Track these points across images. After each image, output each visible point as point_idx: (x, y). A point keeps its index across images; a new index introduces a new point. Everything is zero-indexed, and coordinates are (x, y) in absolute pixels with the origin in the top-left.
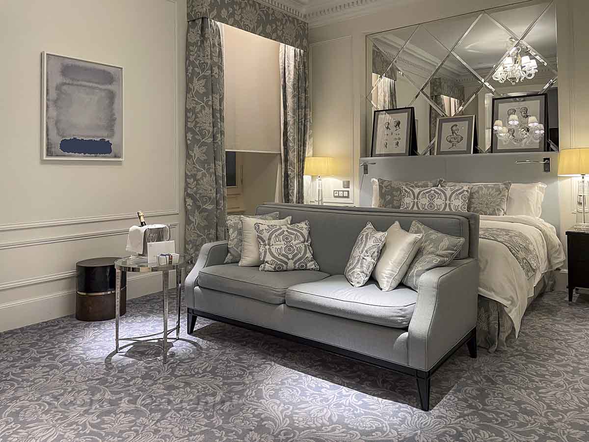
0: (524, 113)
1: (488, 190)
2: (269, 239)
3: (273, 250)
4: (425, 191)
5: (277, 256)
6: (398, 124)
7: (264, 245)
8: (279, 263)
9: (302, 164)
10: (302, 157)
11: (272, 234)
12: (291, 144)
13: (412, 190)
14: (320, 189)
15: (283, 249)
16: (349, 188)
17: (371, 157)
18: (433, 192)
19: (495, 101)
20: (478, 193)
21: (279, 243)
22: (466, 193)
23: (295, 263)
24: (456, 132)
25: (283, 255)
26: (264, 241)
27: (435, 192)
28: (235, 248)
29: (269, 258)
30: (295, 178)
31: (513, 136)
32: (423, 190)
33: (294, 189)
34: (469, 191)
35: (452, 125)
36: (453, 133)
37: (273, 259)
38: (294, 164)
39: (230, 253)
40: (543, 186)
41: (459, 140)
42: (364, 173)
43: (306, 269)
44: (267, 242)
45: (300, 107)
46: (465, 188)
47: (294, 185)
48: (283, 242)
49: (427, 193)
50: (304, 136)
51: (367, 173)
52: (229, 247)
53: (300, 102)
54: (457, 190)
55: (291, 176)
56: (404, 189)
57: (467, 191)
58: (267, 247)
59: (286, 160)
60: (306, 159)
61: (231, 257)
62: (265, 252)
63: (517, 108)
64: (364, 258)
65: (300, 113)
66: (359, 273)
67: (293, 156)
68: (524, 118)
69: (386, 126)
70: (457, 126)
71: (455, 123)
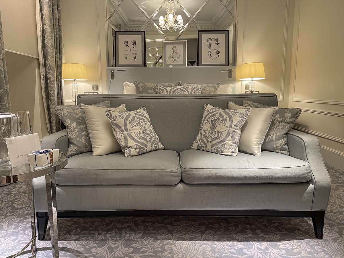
0: (217, 42)
1: (210, 88)
2: (125, 125)
3: (133, 135)
4: (174, 89)
5: (138, 140)
6: (135, 43)
7: (121, 131)
8: (142, 146)
9: (59, 69)
10: (59, 63)
11: (126, 120)
12: (49, 50)
13: (165, 89)
14: (76, 90)
15: (141, 133)
16: (98, 90)
17: (116, 66)
18: (179, 90)
19: (200, 32)
21: (135, 127)
22: (200, 89)
23: (152, 145)
24: (176, 51)
25: (143, 139)
26: (119, 127)
27: (181, 89)
28: (79, 139)
29: (131, 143)
30: (55, 80)
31: (211, 56)
32: (173, 88)
33: (55, 91)
34: (202, 88)
35: (173, 47)
36: (174, 52)
37: (136, 143)
38: (54, 68)
39: (74, 144)
40: (232, 86)
41: (178, 57)
42: (111, 79)
43: (158, 150)
44: (123, 128)
45: (54, 18)
46: (199, 86)
47: (55, 87)
48: (138, 127)
49: (176, 90)
50: (60, 45)
51: (114, 79)
52: (70, 137)
53: (54, 13)
54: (195, 88)
55: (52, 79)
56: (159, 88)
57: (201, 88)
58: (125, 133)
59: (45, 65)
60: (63, 65)
61: (76, 148)
62: (126, 138)
63: (212, 38)
64: (234, 132)
65: (55, 23)
66: (232, 144)
67: (51, 61)
68: (217, 45)
69: (126, 44)
70: (176, 47)
71: (174, 45)
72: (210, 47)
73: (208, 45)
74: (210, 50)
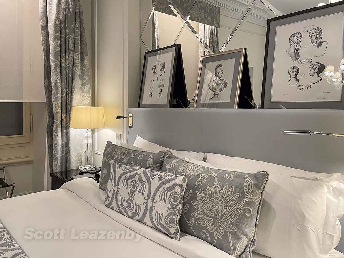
0: (317, 38)
6: (164, 66)
17: (139, 107)
19: (272, 23)
20: (205, 189)
24: (220, 75)
31: (297, 80)
35: (217, 66)
36: (216, 77)
41: (223, 87)
45: (67, 51)
51: (132, 127)
53: (67, 45)
68: (316, 47)
69: (153, 70)
70: (221, 66)
71: (219, 63)
72: (297, 55)
73: (292, 50)
74: (296, 63)
